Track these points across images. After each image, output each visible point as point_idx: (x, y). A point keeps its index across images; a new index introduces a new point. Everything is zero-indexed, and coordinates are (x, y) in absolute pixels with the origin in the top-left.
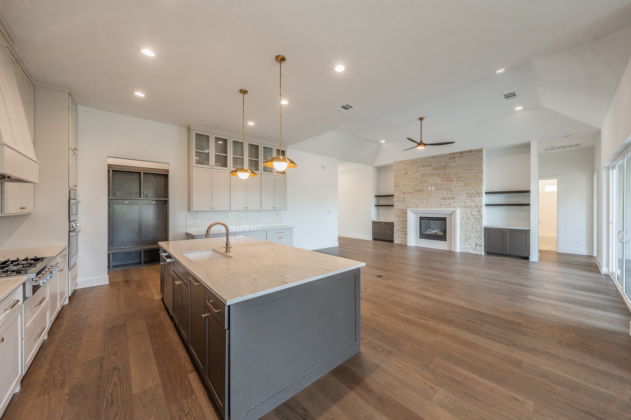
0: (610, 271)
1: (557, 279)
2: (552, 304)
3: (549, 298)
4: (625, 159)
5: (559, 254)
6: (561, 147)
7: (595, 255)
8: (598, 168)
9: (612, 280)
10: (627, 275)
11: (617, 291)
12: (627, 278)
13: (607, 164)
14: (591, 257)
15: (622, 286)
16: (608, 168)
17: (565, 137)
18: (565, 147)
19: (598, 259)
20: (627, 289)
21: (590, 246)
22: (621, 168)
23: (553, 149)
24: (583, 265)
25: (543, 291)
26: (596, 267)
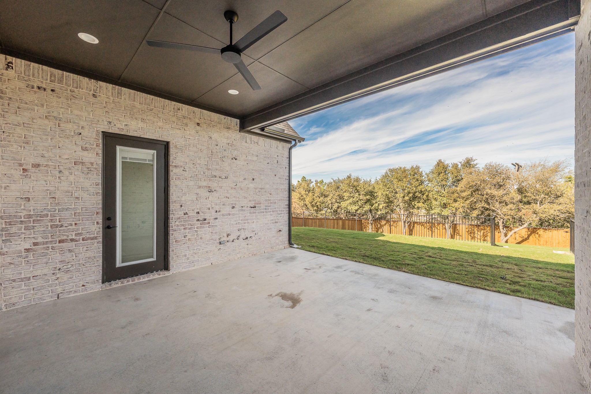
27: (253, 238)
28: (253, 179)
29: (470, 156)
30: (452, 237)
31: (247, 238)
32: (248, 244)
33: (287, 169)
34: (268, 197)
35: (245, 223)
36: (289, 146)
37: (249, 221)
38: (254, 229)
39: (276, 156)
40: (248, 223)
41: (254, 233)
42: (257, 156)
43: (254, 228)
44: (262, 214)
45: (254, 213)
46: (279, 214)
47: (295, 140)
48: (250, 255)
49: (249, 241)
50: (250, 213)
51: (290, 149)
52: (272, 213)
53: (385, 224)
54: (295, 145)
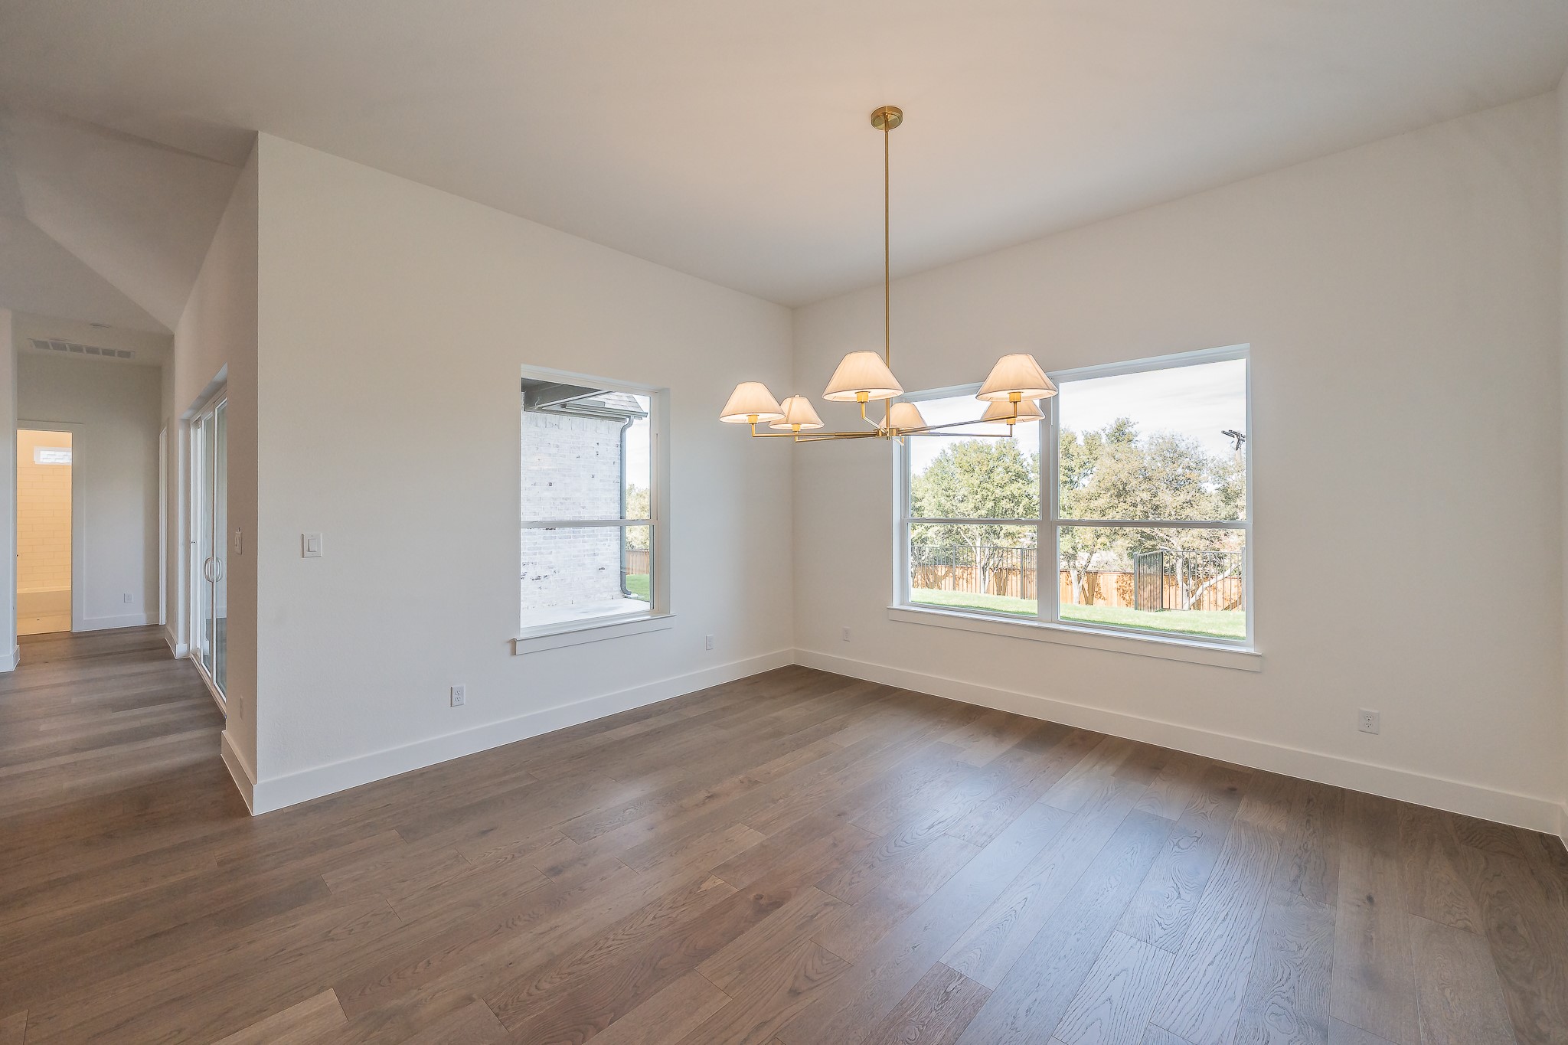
0: (191, 648)
1: (74, 700)
2: (62, 767)
3: (57, 754)
4: (216, 411)
5: (76, 637)
6: (84, 349)
7: (163, 621)
8: (168, 419)
9: (194, 666)
10: (219, 648)
11: (204, 685)
12: (219, 655)
13: (186, 414)
14: (154, 627)
15: (211, 671)
16: (187, 423)
17: (95, 325)
18: (92, 351)
19: (169, 628)
20: (219, 675)
21: (153, 603)
22: (209, 425)
23: (61, 347)
24: (134, 651)
25: (37, 743)
26: (163, 648)
27: (551, 578)
28: (550, 485)
29: (1123, 417)
30: (1089, 601)
31: (539, 578)
32: (540, 588)
33: (618, 465)
34: (579, 513)
35: (535, 554)
36: (620, 425)
37: (542, 551)
38: (553, 564)
39: (594, 445)
40: (541, 553)
41: (553, 570)
42: (558, 446)
43: (551, 562)
44: (567, 540)
45: (552, 538)
46: (602, 541)
47: (629, 417)
48: (545, 605)
49: (543, 582)
50: (545, 538)
51: (623, 430)
52: (586, 538)
53: (946, 575)
54: (630, 424)
